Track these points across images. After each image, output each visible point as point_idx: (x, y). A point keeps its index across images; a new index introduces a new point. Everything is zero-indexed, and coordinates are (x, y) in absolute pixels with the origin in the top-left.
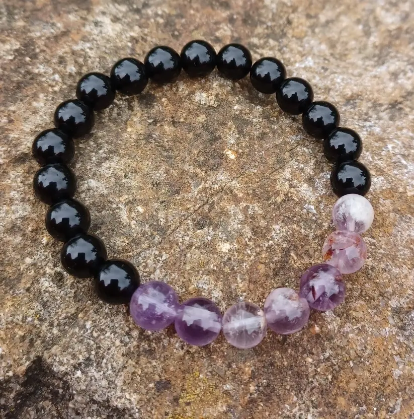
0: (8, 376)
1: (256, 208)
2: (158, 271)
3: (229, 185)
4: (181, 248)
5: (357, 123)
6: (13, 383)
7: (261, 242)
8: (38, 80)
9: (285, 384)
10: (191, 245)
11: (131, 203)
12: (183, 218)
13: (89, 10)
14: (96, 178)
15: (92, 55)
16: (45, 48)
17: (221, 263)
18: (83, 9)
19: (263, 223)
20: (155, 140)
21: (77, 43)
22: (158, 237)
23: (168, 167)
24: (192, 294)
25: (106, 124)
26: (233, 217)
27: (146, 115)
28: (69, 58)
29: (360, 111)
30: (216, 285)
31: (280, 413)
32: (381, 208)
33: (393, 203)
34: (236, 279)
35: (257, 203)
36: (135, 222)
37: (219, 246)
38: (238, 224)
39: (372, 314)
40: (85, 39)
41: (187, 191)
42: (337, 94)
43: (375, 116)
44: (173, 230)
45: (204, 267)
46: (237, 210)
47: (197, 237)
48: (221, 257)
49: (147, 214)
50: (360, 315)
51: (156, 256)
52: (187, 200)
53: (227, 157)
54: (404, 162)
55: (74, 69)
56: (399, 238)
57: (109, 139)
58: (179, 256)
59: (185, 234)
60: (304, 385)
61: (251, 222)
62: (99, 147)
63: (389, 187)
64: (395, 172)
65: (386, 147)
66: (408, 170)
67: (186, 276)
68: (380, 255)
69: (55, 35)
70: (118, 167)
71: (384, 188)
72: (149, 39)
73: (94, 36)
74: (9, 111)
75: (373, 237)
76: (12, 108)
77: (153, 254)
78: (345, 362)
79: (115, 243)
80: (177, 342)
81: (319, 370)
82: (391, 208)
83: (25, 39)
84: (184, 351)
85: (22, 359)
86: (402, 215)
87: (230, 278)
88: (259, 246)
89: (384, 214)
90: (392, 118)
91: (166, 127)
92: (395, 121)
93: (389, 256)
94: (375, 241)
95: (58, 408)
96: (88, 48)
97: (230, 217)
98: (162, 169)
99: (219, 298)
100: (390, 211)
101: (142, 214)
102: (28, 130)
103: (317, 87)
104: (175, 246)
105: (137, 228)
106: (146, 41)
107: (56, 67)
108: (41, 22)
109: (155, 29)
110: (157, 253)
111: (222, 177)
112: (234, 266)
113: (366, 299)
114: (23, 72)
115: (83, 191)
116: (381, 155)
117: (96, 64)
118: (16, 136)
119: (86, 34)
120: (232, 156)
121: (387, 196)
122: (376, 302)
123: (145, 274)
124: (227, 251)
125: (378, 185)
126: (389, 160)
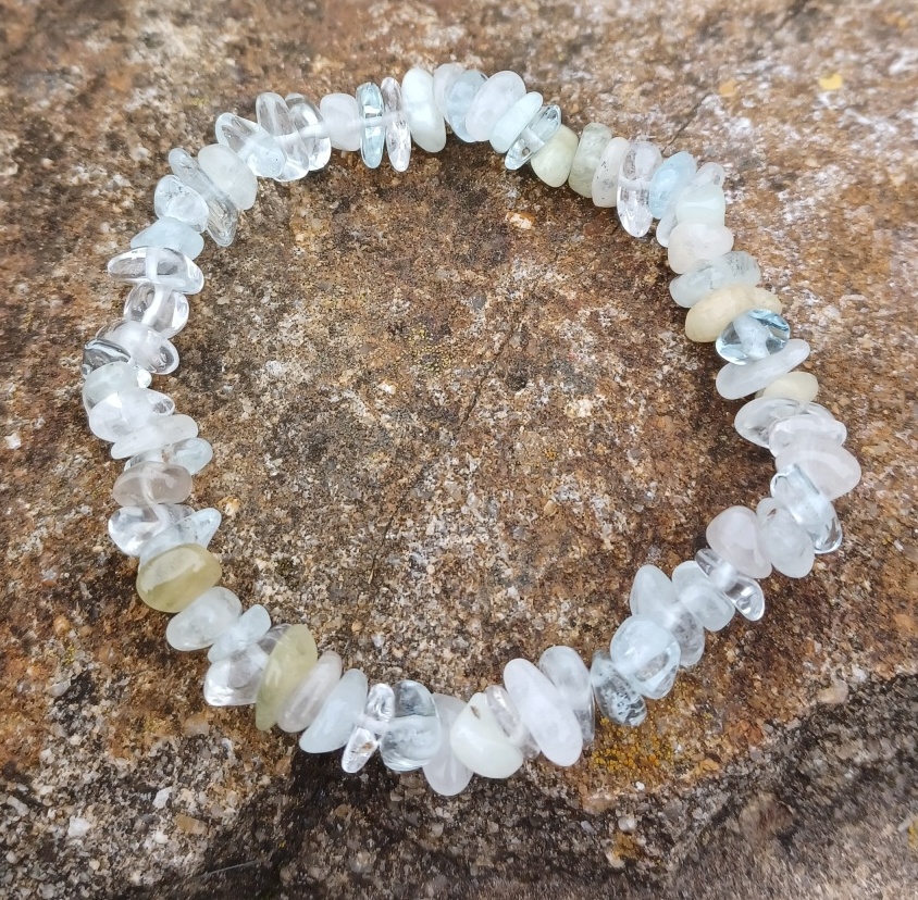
0: (262, 787)
1: (614, 312)
2: (472, 497)
3: (541, 283)
4: (498, 436)
5: (738, 71)
6: (273, 795)
7: (646, 374)
8: (84, 199)
9: (790, 625)
10: (516, 425)
11: (364, 382)
12: (478, 377)
13: (120, 17)
14: (277, 357)
15: (168, 111)
16: (71, 129)
17: (585, 440)
18: (107, 19)
19: (637, 336)
20: (358, 241)
21: (129, 96)
22: (445, 430)
23: (405, 287)
24: (553, 518)
25: (250, 241)
26: (575, 345)
27: (321, 196)
28: (126, 132)
29: (736, 43)
30: (593, 486)
31: (798, 681)
32: (854, 229)
33: (872, 211)
34: (627, 461)
35: (611, 301)
36: (388, 417)
37: (569, 408)
38: (590, 354)
39: (905, 438)
40: (141, 81)
41: (463, 322)
42: (676, 23)
43: (768, 44)
44: (470, 409)
45: (557, 458)
46: (579, 328)
47: (520, 408)
48: (582, 428)
49: (404, 393)
50: (882, 449)
51: (456, 469)
52: (472, 340)
53: (515, 230)
54: (863, 120)
55: (145, 151)
56: (906, 275)
57: (270, 271)
58: (499, 454)
59: (495, 408)
60: (825, 614)
61: (613, 342)
62: (257, 293)
63: (854, 181)
64: (855, 146)
65: (816, 101)
66: (878, 134)
67: (528, 487)
68: (883, 322)
69: (78, 94)
70: (310, 320)
71: (845, 186)
72: (263, 36)
73: (157, 70)
74: (55, 279)
75: (855, 291)
76: (59, 272)
77: (448, 467)
78: (885, 546)
79: (366, 470)
80: (559, 616)
81: (843, 578)
82: (872, 222)
83: (22, 122)
84: (578, 629)
85: (277, 746)
86: (896, 229)
87: (613, 463)
88: (646, 383)
89: (863, 238)
90: (803, 37)
91: (369, 208)
92: (812, 40)
93: (901, 318)
94: (862, 298)
95: (366, 811)
96: (155, 98)
97: (569, 347)
98: (396, 295)
99: (609, 508)
100: (871, 230)
101: (394, 396)
102: (109, 306)
103: (632, 23)
104: (485, 437)
105: (397, 426)
106: (259, 43)
107: (110, 160)
108: (38, 75)
109: (266, 11)
110: (456, 461)
111: (522, 271)
112: (612, 440)
113: (884, 415)
114: (48, 191)
115: (265, 390)
116: (814, 122)
117: (183, 125)
118: (92, 325)
119: (138, 70)
120: (525, 224)
121: (856, 201)
122: (905, 416)
123: (449, 510)
124: (589, 414)
125: (832, 184)
126: (833, 126)
